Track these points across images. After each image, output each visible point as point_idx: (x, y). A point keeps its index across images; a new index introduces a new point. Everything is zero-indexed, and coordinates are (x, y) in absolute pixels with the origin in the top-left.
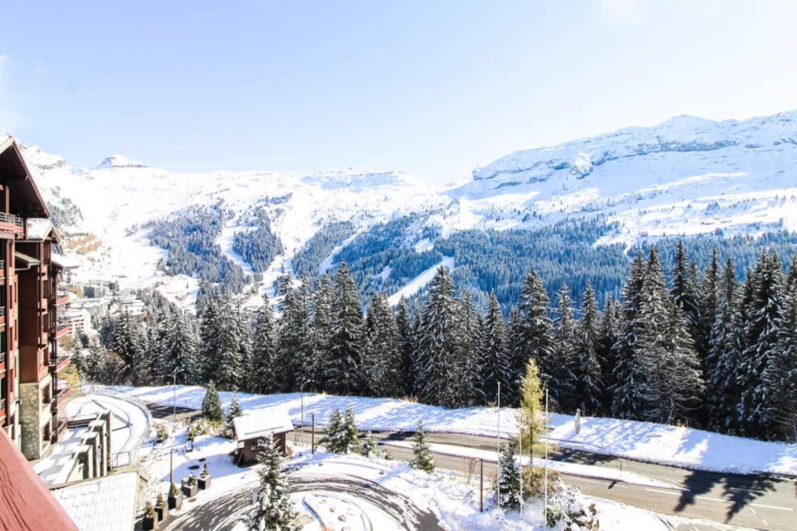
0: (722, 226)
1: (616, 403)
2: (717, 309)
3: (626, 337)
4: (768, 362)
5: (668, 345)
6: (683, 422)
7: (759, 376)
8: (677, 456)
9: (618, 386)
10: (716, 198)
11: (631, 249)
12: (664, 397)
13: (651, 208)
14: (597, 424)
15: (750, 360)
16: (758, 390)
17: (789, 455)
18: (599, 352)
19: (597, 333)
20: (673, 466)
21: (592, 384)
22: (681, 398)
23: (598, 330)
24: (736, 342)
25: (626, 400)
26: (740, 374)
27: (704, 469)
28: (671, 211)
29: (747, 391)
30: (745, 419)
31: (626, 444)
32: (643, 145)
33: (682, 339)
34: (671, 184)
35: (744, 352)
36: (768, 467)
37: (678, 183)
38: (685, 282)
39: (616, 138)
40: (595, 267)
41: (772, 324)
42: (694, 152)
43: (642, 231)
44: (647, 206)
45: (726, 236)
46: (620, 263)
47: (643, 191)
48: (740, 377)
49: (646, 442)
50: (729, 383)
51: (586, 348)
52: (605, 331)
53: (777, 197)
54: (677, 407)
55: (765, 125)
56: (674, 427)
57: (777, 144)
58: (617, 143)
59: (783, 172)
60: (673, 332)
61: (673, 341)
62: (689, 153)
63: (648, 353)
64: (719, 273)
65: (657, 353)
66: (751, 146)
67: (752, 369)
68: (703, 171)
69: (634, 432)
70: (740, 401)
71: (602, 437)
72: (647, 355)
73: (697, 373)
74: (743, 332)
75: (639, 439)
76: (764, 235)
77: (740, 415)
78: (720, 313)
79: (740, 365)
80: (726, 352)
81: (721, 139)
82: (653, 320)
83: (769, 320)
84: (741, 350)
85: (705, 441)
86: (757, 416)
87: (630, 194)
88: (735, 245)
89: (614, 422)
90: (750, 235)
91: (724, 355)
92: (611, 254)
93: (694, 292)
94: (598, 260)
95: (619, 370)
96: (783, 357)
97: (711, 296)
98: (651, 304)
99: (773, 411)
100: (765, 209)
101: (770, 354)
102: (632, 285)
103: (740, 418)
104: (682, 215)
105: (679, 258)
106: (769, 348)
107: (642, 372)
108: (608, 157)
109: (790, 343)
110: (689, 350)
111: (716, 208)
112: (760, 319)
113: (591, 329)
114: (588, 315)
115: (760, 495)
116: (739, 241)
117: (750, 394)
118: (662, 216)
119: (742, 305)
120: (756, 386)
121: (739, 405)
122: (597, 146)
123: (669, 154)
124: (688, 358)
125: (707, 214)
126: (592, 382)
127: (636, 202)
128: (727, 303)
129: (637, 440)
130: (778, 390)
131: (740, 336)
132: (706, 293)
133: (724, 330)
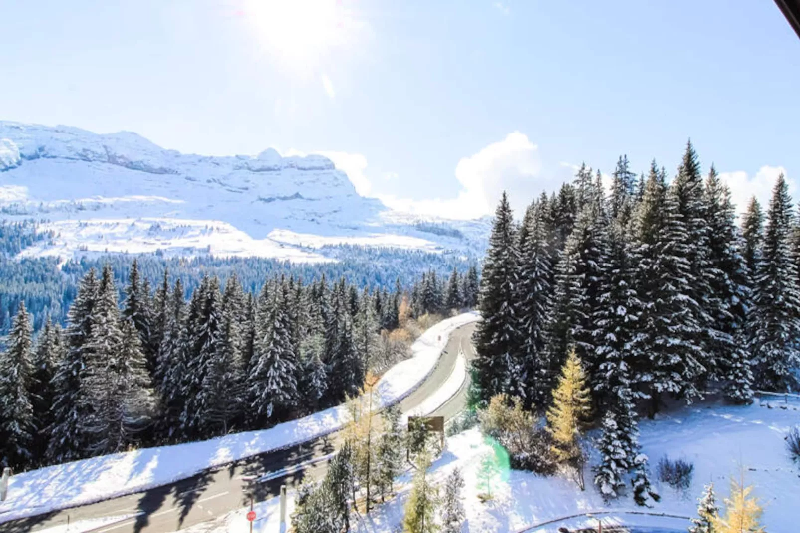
0: (162, 247)
1: (54, 446)
2: (165, 327)
3: (70, 366)
4: (208, 370)
5: (120, 369)
6: (134, 445)
7: (200, 383)
8: (130, 482)
9: (56, 426)
10: (158, 220)
11: (67, 265)
12: (112, 425)
13: (94, 221)
14: (31, 478)
15: (194, 371)
16: (198, 397)
17: (223, 447)
18: (32, 389)
19: (30, 365)
20: (125, 495)
21: (20, 431)
22: (131, 420)
23: (32, 363)
24: (182, 356)
25: (67, 440)
26: (184, 386)
27: (157, 485)
28: (115, 227)
29: (190, 399)
30: (187, 425)
31: (71, 490)
32: (88, 150)
33: (135, 360)
34: (116, 199)
35: (189, 365)
36: (208, 463)
37: (123, 199)
38: (137, 301)
39: (57, 134)
40: (17, 284)
41: (212, 337)
42: (141, 172)
43: (81, 245)
44: (89, 219)
45: (167, 257)
46: (52, 279)
47: (85, 201)
48: (185, 388)
49: (95, 480)
50: (174, 396)
51: (13, 388)
52: (41, 362)
53: (207, 227)
54: (126, 431)
55: (201, 164)
56: (124, 453)
57: (209, 181)
58: (57, 140)
59: (212, 206)
60: (126, 354)
61: (127, 363)
62: (136, 171)
63: (98, 380)
64: (169, 293)
65: (107, 379)
66: (190, 179)
67: (195, 378)
68: (148, 192)
69: (80, 473)
70: (183, 410)
71: (40, 494)
72: (98, 383)
73: (149, 391)
74: (189, 345)
75: (88, 480)
76: (196, 258)
77: (182, 422)
78: (168, 330)
79: (184, 377)
80: (172, 367)
81: (166, 166)
82: (106, 343)
83: (210, 334)
84: (186, 363)
85: (155, 457)
86: (197, 420)
87: (68, 201)
88: (173, 266)
89: (55, 469)
90: (186, 257)
91: (170, 369)
92: (40, 269)
93: (146, 311)
94: (22, 275)
95: (58, 407)
96: (219, 364)
97: (161, 314)
98: (105, 326)
99: (210, 412)
100: (197, 236)
101: (210, 363)
102: (81, 306)
103: (183, 426)
104: (126, 232)
105: (134, 276)
106: (208, 358)
107: (88, 402)
108: (42, 154)
109: (225, 351)
110: (142, 370)
111: (158, 229)
112: (203, 333)
113: (23, 363)
114: (20, 345)
115: (203, 490)
116: (176, 262)
117: (192, 402)
118: (105, 231)
119: (188, 321)
120: (196, 394)
121: (182, 414)
122: (30, 136)
123: (116, 168)
124: (142, 378)
125: (149, 234)
126: (20, 428)
127: (76, 212)
128: (175, 321)
129: (83, 482)
130: (215, 393)
131: (185, 350)
132: (157, 312)
133: (171, 347)
